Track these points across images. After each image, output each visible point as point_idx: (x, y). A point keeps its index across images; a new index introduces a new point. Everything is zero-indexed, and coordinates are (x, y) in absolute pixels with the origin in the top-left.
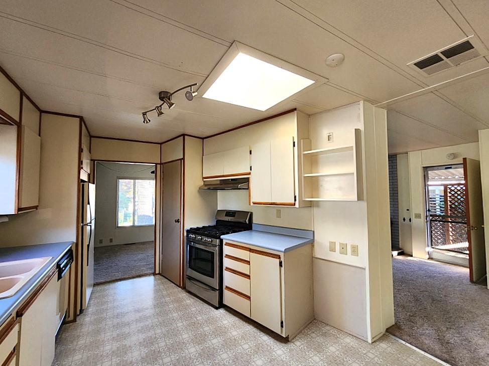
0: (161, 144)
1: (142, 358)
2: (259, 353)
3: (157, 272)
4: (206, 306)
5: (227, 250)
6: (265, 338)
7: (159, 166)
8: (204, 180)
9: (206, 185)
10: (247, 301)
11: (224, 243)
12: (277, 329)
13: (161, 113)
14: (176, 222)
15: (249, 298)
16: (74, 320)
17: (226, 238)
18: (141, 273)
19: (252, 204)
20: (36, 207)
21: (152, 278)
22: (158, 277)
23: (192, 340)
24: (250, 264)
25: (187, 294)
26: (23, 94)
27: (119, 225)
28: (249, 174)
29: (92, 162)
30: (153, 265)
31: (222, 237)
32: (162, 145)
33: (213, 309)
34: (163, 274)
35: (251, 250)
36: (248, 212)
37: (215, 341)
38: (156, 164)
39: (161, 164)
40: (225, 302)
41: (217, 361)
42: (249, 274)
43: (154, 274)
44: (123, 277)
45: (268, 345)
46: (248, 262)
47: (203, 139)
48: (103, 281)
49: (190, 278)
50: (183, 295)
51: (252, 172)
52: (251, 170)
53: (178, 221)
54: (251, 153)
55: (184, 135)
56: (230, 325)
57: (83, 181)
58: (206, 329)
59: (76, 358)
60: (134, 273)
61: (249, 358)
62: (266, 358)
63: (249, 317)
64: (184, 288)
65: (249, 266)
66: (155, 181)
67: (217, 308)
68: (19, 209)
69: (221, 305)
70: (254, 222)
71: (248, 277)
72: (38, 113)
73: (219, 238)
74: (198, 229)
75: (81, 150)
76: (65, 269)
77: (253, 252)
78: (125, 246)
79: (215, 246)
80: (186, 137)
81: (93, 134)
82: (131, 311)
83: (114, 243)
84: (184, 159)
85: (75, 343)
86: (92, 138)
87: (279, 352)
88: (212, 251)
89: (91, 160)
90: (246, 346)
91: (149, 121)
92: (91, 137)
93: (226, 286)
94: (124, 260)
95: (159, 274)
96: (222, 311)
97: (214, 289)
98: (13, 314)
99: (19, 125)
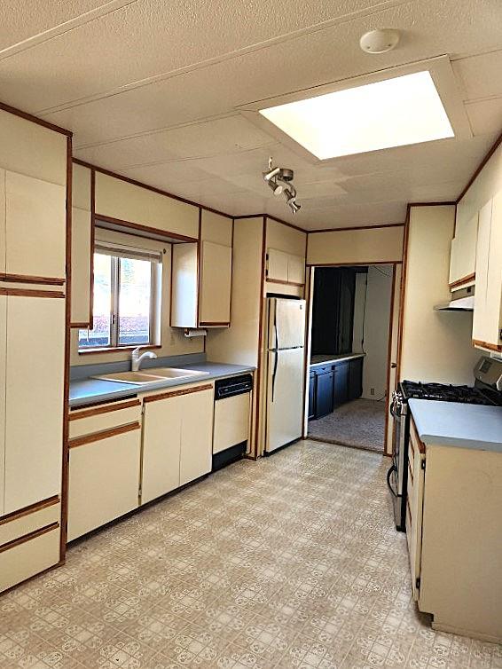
3: (390, 451)
8: (452, 290)
16: (254, 459)
20: (228, 324)
21: (380, 457)
22: (387, 459)
26: (201, 207)
29: (308, 268)
38: (396, 263)
43: (385, 454)
47: (455, 203)
55: (409, 207)
57: (269, 295)
67: (398, 529)
68: (201, 324)
72: (229, 221)
73: (406, 401)
75: (266, 257)
86: (310, 235)
92: (308, 232)
96: (401, 536)
98: (140, 397)
99: (198, 241)
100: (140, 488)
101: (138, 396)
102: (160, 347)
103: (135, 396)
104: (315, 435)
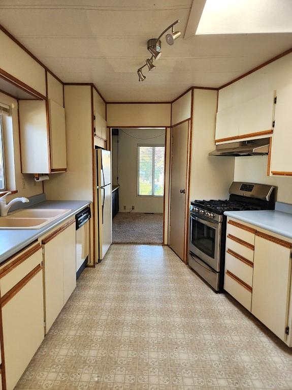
0: (171, 103)
1: (134, 310)
2: (249, 350)
3: (166, 243)
4: (205, 286)
5: (231, 229)
6: (264, 340)
7: (169, 129)
8: (217, 144)
9: (218, 150)
10: (248, 293)
11: (228, 220)
12: (281, 335)
13: (152, 66)
14: (181, 192)
15: (250, 289)
16: (94, 266)
17: (231, 215)
18: (152, 241)
19: (271, 175)
20: (65, 170)
21: (161, 248)
22: (166, 247)
23: (181, 311)
24: (254, 250)
25: (189, 269)
26: (47, 70)
27: (140, 194)
28: (271, 132)
29: (108, 129)
30: (162, 236)
31: (226, 213)
32: (173, 104)
33: (212, 291)
34: (170, 246)
35: (256, 233)
36: (270, 186)
37: (203, 321)
38: (166, 127)
39: (171, 127)
40: (226, 288)
41: (198, 338)
42: (252, 261)
43: (163, 244)
44: (135, 241)
45: (264, 347)
46: (252, 247)
47: (217, 89)
48: (120, 241)
49: (193, 254)
50: (185, 269)
51: (275, 129)
52: (273, 126)
53: (183, 192)
54: (275, 102)
55: (192, 88)
56: (226, 313)
57: (97, 147)
58: (198, 307)
59: (90, 292)
60: (145, 240)
61: (235, 349)
62: (257, 358)
63: (250, 311)
64: (187, 263)
65: (253, 251)
66: (164, 148)
67: (217, 292)
68: (52, 170)
69: (221, 290)
70: (278, 200)
71: (251, 264)
72: (61, 86)
73: (222, 213)
74: (204, 202)
75: (93, 118)
76: (82, 222)
77: (258, 235)
78: (144, 214)
79: (217, 222)
80: (195, 90)
81: (108, 100)
82: (135, 271)
83: (135, 211)
84: (191, 119)
85: (91, 283)
86: (108, 105)
87: (277, 359)
88: (214, 228)
89: (107, 127)
90: (236, 338)
91: (145, 77)
92: (106, 103)
93: (228, 271)
94: (141, 227)
95: (167, 245)
96: (221, 296)
97: (214, 271)
98: (40, 241)
99: (46, 99)
100: (45, 321)
101: (39, 240)
102: (16, 192)
103: (37, 240)
104: (116, 241)
